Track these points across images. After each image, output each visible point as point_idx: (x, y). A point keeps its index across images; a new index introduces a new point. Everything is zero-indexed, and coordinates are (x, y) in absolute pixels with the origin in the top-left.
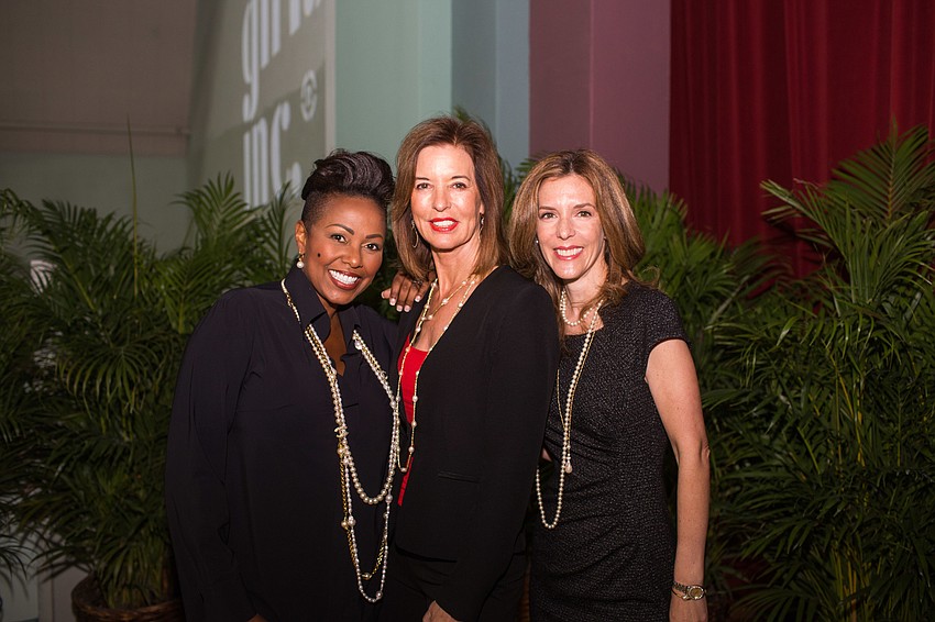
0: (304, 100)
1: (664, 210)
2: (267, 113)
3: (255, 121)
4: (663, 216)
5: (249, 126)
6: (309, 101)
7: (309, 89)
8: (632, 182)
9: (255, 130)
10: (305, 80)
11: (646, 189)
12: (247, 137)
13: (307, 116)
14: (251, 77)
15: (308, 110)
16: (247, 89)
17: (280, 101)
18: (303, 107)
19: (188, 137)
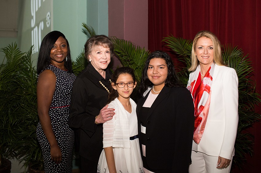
0: (47, 21)
1: (144, 53)
2: (37, 25)
3: (35, 27)
4: (143, 55)
5: (33, 29)
6: (48, 21)
7: (48, 18)
8: (134, 45)
9: (34, 29)
10: (47, 15)
11: (138, 47)
12: (32, 32)
13: (48, 26)
14: (33, 14)
15: (48, 24)
16: (32, 17)
17: (41, 21)
18: (47, 23)
19: (17, 32)
